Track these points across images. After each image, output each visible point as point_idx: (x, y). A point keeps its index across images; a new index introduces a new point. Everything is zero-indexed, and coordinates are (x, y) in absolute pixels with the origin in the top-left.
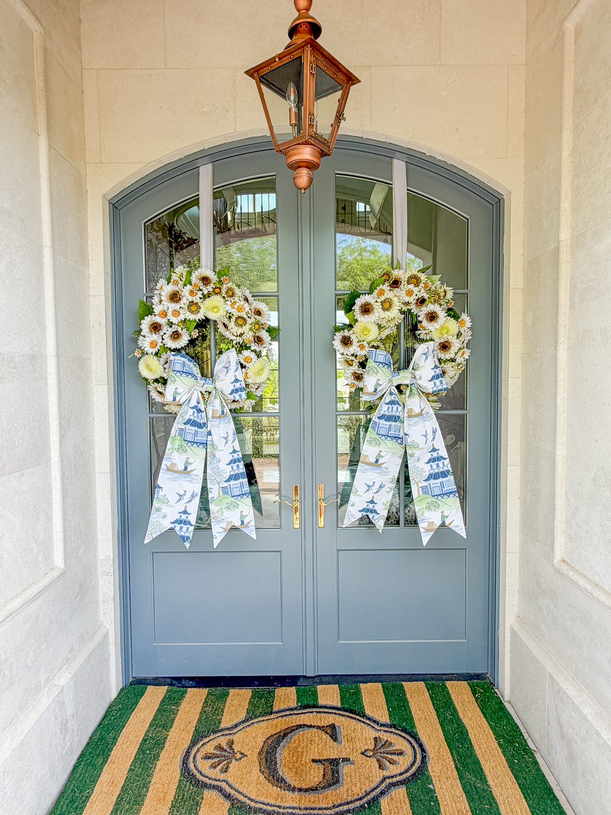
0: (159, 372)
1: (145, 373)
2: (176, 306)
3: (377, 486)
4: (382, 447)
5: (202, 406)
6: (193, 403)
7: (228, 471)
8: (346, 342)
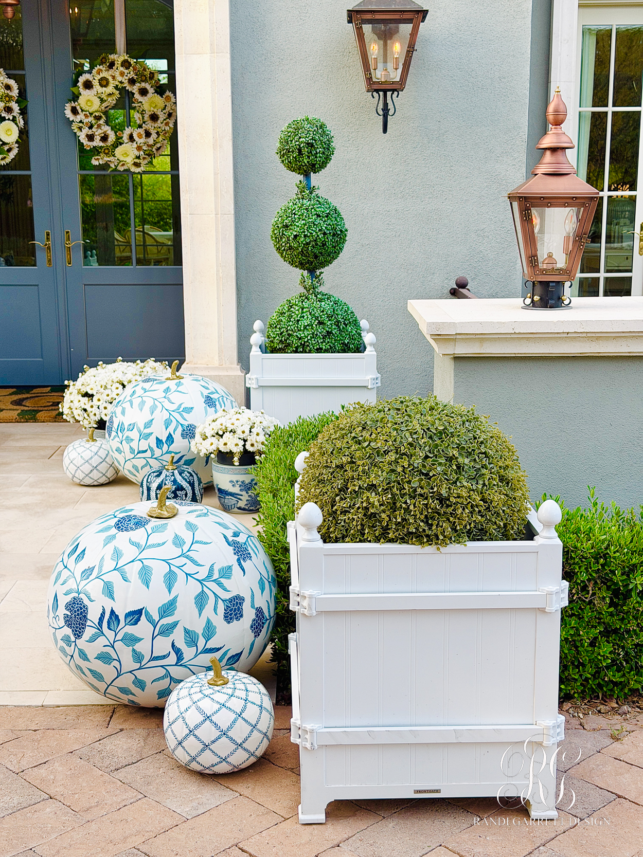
8: (74, 111)
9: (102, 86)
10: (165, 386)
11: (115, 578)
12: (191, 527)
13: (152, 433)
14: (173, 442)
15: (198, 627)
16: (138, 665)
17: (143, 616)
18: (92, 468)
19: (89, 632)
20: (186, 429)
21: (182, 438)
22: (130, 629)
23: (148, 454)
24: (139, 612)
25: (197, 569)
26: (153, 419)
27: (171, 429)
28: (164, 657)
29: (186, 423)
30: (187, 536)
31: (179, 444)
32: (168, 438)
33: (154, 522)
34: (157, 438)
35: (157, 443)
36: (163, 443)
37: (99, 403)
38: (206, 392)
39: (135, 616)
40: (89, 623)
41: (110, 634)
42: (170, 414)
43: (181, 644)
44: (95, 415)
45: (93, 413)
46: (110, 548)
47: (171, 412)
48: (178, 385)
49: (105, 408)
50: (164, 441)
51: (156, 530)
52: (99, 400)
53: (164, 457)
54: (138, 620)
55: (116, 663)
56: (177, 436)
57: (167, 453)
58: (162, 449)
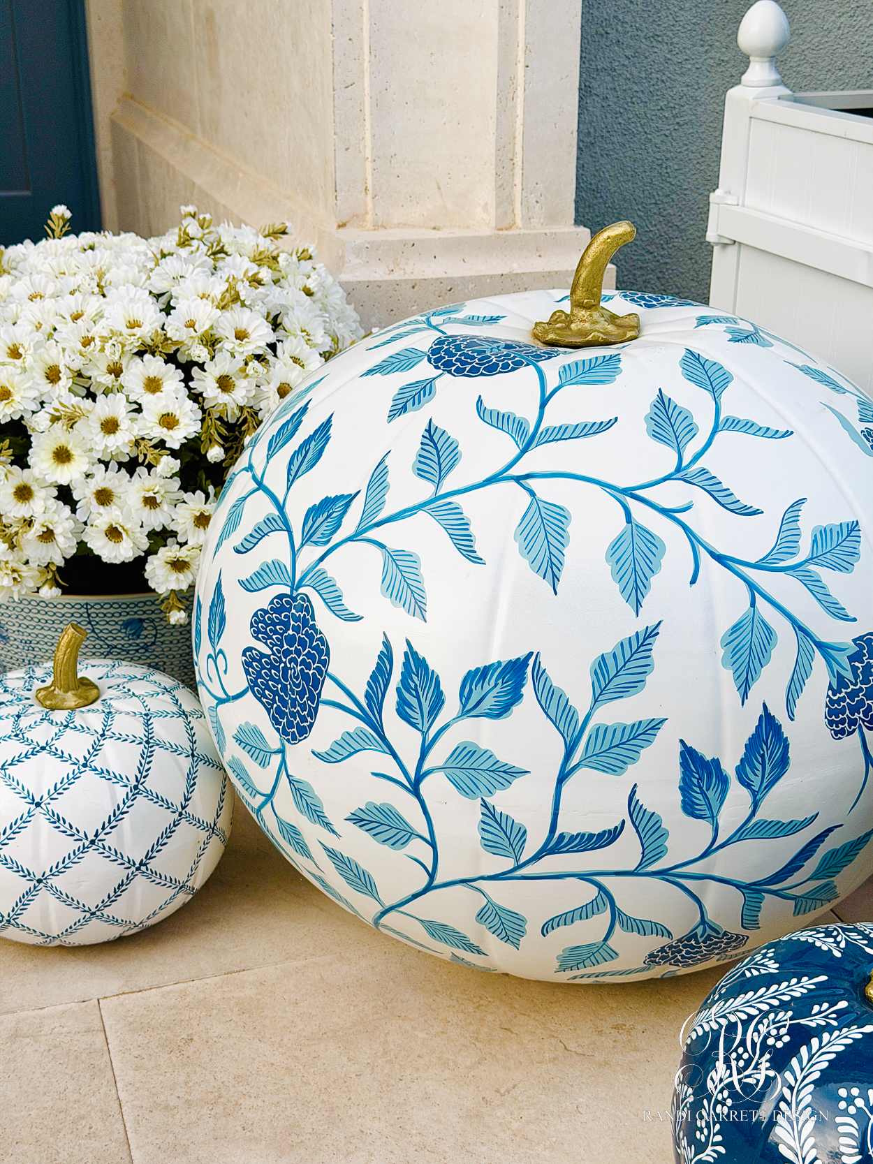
13: (654, 726)
14: (783, 763)
18: (121, 873)
20: (849, 675)
21: (828, 732)
23: (627, 851)
26: (651, 633)
27: (769, 689)
29: (842, 635)
32: (754, 745)
34: (689, 756)
35: (685, 788)
36: (724, 781)
37: (65, 474)
42: (752, 587)
44: (48, 535)
45: (37, 529)
47: (755, 575)
49: (104, 497)
50: (729, 767)
52: (62, 456)
53: (721, 864)
56: (805, 727)
57: (741, 834)
58: (713, 818)
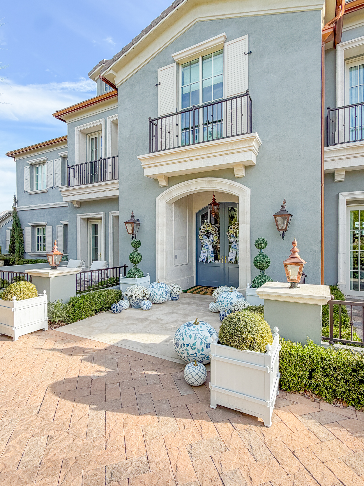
0: (202, 238)
1: (200, 238)
2: (204, 228)
3: (232, 256)
4: (233, 250)
5: (207, 243)
6: (206, 242)
7: (211, 253)
8: (228, 233)
9: (233, 228)
10: (228, 293)
11: (185, 336)
12: (201, 327)
15: (201, 349)
16: (188, 356)
17: (189, 345)
19: (179, 347)
22: (187, 348)
23: (223, 308)
24: (189, 344)
25: (201, 336)
26: (225, 300)
27: (228, 303)
28: (193, 354)
29: (231, 302)
30: (200, 329)
31: (229, 306)
33: (194, 325)
35: (225, 305)
38: (237, 295)
39: (188, 345)
40: (179, 345)
41: (183, 348)
42: (228, 299)
43: (197, 352)
46: (185, 330)
48: (231, 293)
50: (227, 305)
51: (194, 327)
54: (188, 346)
55: (184, 354)
56: (229, 304)
58: (226, 307)
